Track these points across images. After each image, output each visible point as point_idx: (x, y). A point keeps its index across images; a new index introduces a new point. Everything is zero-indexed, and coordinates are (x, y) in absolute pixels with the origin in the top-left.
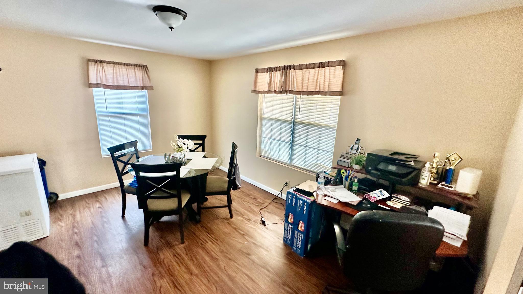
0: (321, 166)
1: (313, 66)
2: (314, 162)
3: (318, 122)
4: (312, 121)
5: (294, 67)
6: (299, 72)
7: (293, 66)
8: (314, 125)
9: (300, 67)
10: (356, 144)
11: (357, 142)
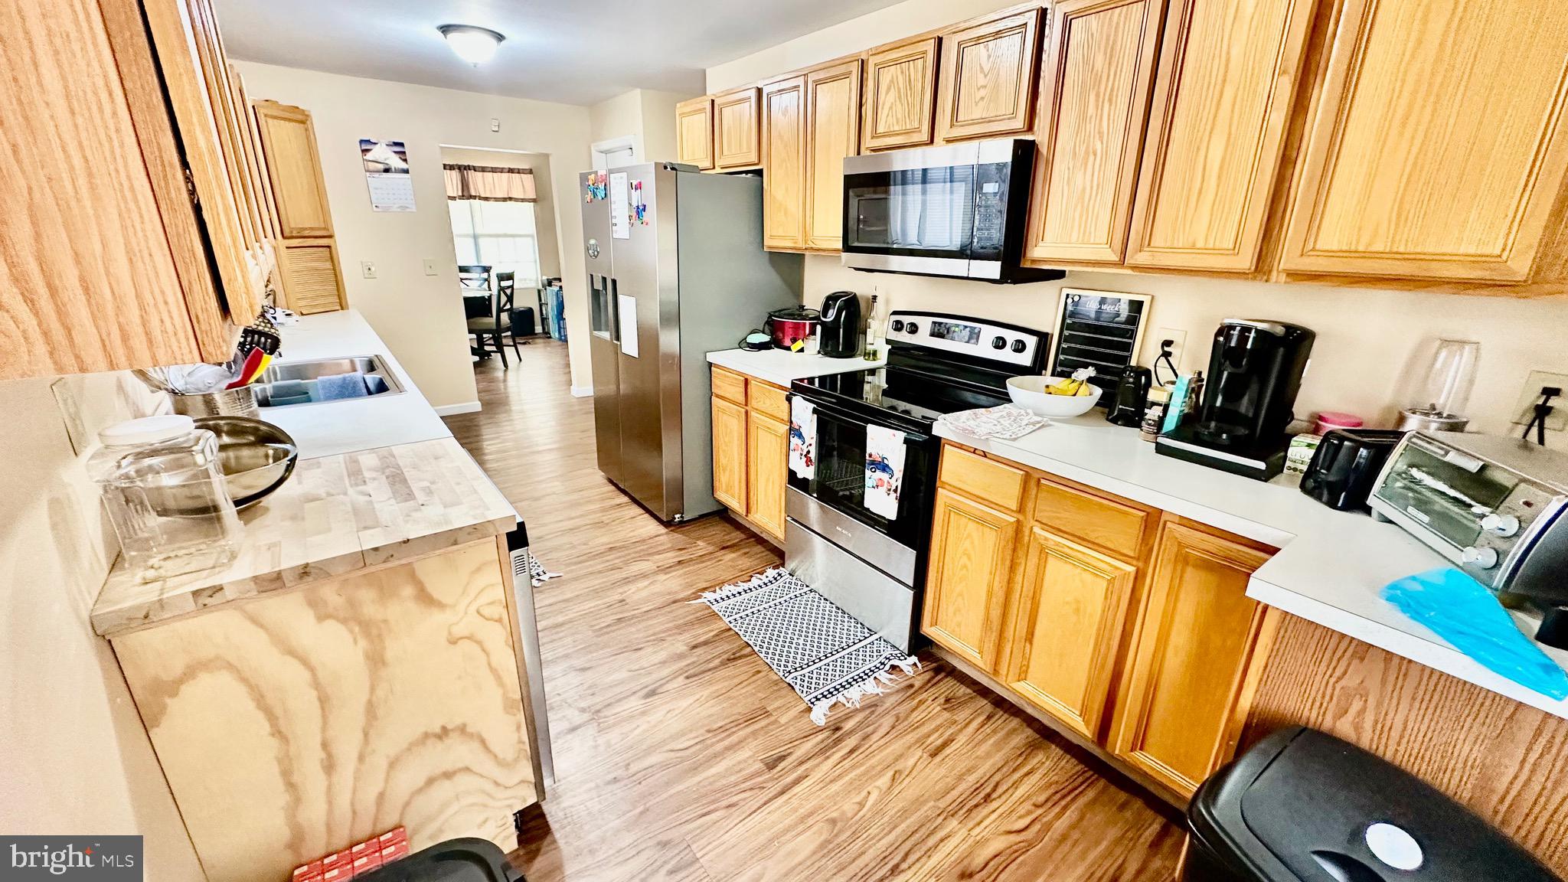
3: (509, 231)
5: (475, 169)
6: (479, 174)
7: (474, 166)
9: (483, 169)
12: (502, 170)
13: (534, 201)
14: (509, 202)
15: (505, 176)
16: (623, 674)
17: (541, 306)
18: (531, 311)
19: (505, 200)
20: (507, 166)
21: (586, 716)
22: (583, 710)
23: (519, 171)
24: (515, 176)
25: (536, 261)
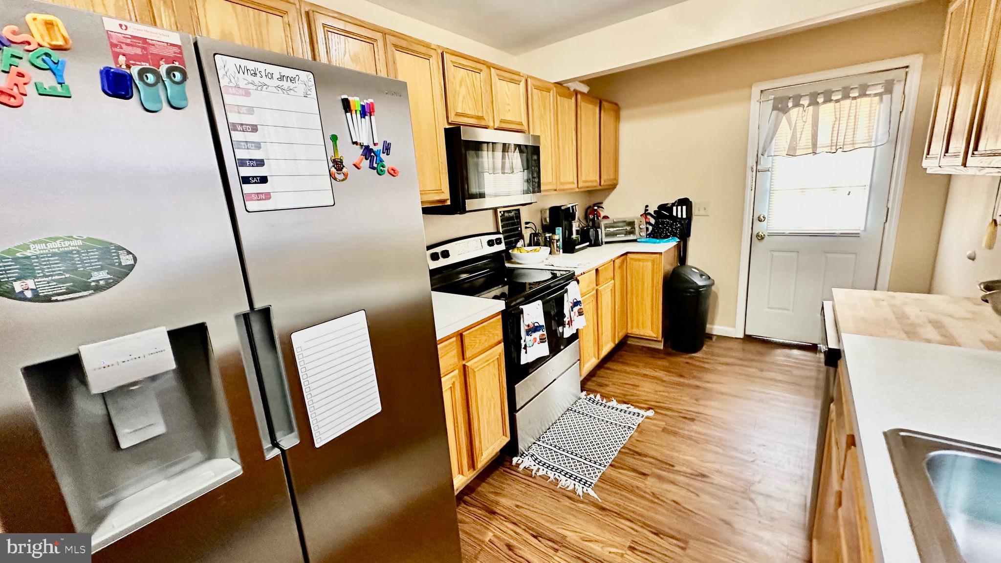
16: (705, 498)
21: (753, 496)
22: (752, 500)
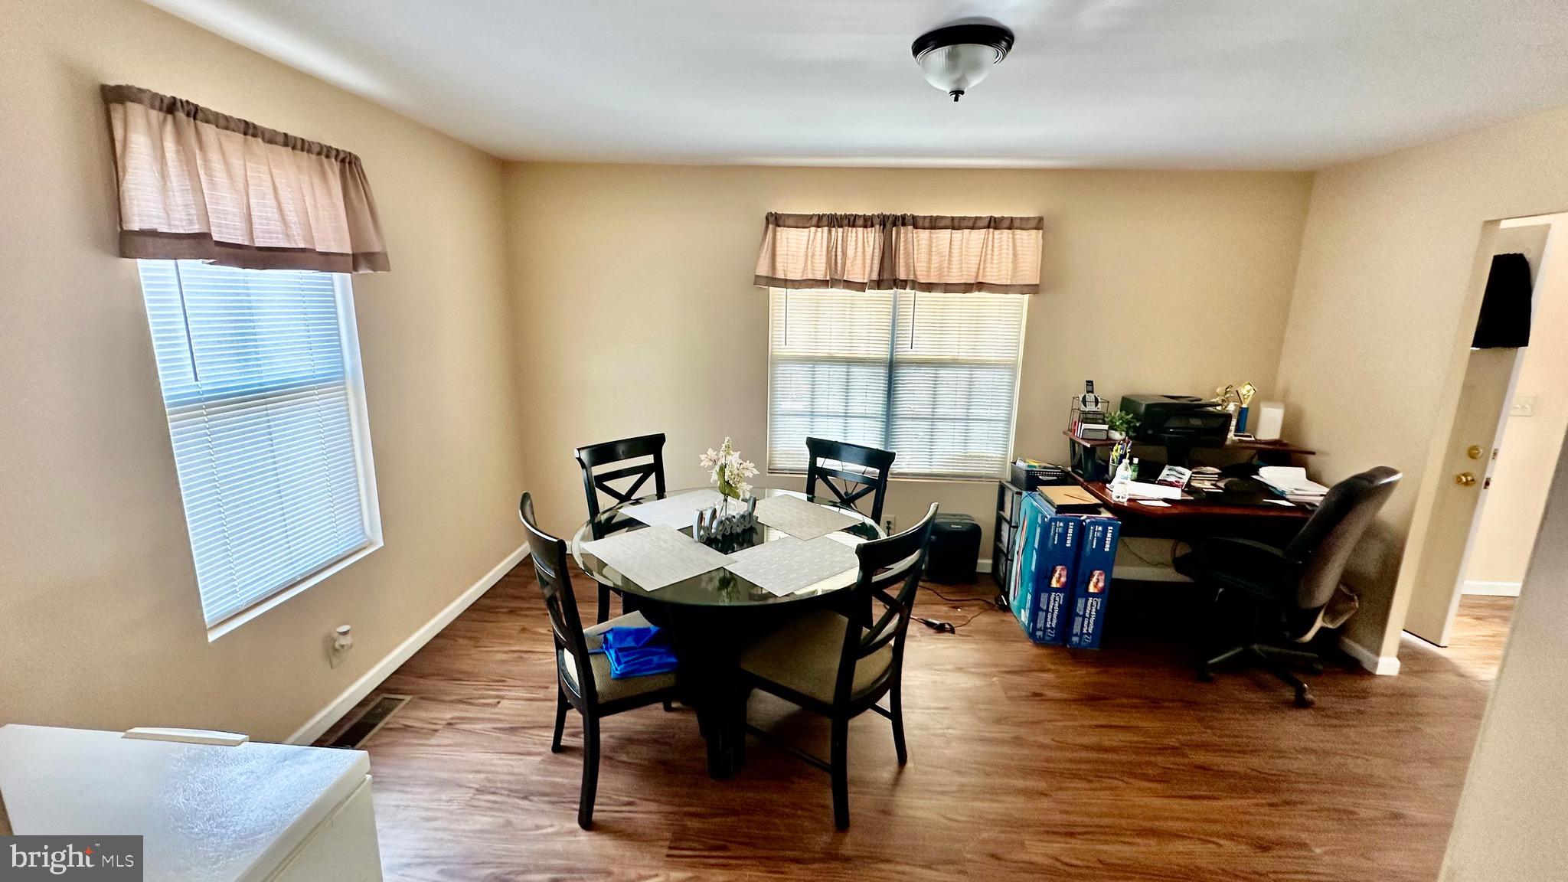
0: (984, 457)
1: (970, 224)
2: (959, 451)
3: (963, 355)
4: (947, 355)
5: (915, 222)
6: (924, 235)
7: (914, 217)
8: (954, 364)
9: (934, 223)
10: (1088, 392)
11: (1090, 388)
12: (974, 224)
13: (1033, 289)
14: (976, 294)
15: (978, 235)
17: (1000, 520)
18: (975, 531)
19: (967, 288)
20: (985, 213)
23: (1011, 224)
24: (1005, 235)
25: (1008, 421)
